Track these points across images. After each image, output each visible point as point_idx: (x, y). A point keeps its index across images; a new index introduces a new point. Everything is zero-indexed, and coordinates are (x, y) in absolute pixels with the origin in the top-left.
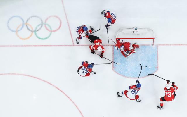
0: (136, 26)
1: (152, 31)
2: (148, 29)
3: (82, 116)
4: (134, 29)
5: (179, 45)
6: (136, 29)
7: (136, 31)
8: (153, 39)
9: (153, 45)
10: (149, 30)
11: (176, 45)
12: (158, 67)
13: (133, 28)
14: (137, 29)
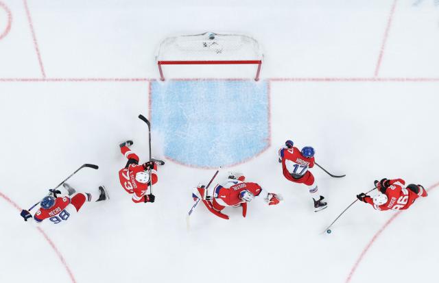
0: (211, 30)
1: (256, 41)
2: (244, 36)
3: (73, 280)
4: (208, 35)
5: (328, 80)
6: (212, 38)
7: (213, 41)
8: (257, 65)
9: (256, 80)
10: (246, 38)
11: (318, 80)
12: (269, 139)
13: (203, 34)
14: (215, 36)
